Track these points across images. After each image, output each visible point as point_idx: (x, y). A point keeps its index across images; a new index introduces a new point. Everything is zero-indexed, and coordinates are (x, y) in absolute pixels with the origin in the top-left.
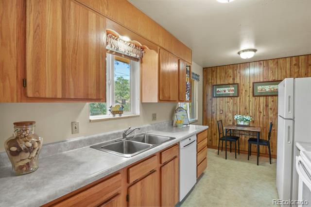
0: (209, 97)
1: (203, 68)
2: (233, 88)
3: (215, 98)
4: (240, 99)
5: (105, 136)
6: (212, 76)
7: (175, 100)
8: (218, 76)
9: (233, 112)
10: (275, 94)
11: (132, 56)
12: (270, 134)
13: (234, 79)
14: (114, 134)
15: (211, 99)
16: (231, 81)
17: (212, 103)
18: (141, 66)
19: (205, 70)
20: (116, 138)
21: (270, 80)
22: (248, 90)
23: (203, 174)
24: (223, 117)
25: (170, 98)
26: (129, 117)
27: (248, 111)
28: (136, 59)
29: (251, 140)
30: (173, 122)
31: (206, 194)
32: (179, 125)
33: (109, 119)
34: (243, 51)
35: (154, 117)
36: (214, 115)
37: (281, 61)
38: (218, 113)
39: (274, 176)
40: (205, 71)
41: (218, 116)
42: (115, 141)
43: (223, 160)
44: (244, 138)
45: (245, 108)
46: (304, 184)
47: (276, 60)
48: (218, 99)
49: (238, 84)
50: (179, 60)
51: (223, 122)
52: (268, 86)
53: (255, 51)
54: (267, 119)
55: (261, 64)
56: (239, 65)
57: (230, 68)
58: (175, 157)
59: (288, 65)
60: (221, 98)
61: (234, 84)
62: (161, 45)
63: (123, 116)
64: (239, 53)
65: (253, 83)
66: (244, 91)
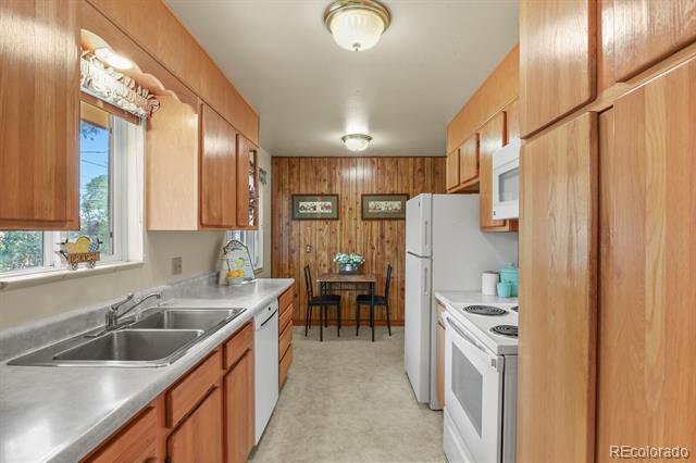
0: (285, 219)
1: (273, 158)
2: (329, 203)
3: (297, 222)
4: (341, 224)
5: (49, 326)
6: (291, 174)
7: (231, 224)
8: (302, 176)
9: (330, 249)
10: (400, 217)
11: (125, 107)
12: (387, 285)
13: (330, 186)
14: (78, 318)
15: (288, 224)
16: (325, 190)
17: (290, 230)
18: (147, 138)
19: (276, 160)
20: (85, 328)
21: (388, 192)
22: (354, 207)
23: (286, 379)
24: (312, 260)
25: (221, 219)
26: (115, 270)
27: (354, 246)
28: (134, 118)
29: (361, 298)
30: (218, 275)
31: (299, 414)
32: (235, 281)
33: (64, 278)
34: (351, 136)
35: (177, 266)
36: (295, 255)
37: (401, 162)
38: (303, 252)
39: (400, 354)
40: (276, 163)
41: (303, 259)
42: (86, 337)
43: (315, 344)
44: (349, 296)
45: (350, 242)
46: (454, 346)
47: (395, 159)
48: (302, 222)
49: (337, 195)
50: (237, 135)
51: (312, 269)
52: (383, 203)
53: (369, 139)
54: (383, 258)
55: (373, 163)
56: (339, 160)
57: (324, 164)
58: (247, 351)
59: (411, 170)
60: (308, 222)
61: (332, 195)
62: (204, 95)
63: (98, 266)
64: (344, 139)
65: (363, 196)
66: (348, 210)
